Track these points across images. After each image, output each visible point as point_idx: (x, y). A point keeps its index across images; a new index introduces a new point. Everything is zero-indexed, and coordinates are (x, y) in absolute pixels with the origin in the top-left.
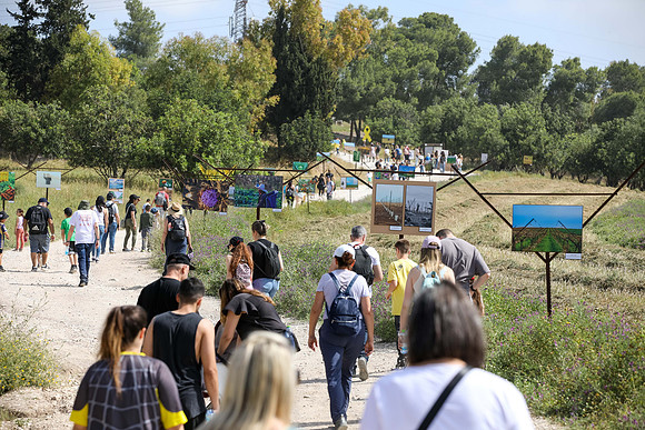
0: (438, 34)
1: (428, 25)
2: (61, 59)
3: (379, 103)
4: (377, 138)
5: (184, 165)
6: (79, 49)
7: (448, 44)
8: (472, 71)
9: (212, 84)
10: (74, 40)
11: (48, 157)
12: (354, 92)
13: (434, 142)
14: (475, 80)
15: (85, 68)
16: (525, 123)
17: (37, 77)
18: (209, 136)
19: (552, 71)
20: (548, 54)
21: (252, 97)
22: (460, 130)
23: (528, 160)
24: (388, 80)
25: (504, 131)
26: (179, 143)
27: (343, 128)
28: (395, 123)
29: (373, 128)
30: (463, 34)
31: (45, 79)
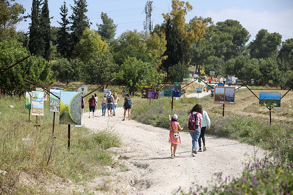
0: (233, 29)
1: (229, 25)
2: (79, 41)
3: (208, 58)
4: (207, 73)
5: (131, 84)
6: (86, 37)
7: (237, 33)
8: (247, 44)
9: (140, 51)
10: (84, 33)
11: (75, 81)
12: (197, 53)
13: (231, 74)
14: (249, 48)
15: (89, 45)
16: (270, 66)
17: (69, 48)
18: (141, 72)
19: (281, 44)
20: (280, 37)
21: (157, 56)
22: (242, 69)
23: (271, 82)
24: (212, 48)
25: (261, 70)
26: (129, 75)
27: (192, 68)
28: (215, 67)
29: (206, 68)
30: (244, 29)
31: (72, 49)
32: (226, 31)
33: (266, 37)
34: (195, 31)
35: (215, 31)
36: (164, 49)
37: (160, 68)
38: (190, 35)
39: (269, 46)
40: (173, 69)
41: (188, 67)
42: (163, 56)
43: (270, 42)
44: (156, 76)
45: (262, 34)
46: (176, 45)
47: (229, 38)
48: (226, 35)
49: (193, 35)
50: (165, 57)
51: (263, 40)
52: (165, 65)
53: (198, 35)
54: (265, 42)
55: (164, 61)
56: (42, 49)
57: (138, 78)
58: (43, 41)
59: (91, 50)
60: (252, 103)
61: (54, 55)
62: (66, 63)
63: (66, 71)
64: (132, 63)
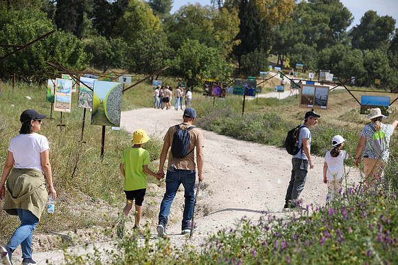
0: (331, 8)
1: (325, 3)
2: (123, 14)
3: (295, 46)
4: (293, 65)
5: (190, 75)
6: (133, 9)
7: (335, 13)
8: (348, 29)
9: (204, 32)
10: (130, 5)
11: (114, 67)
12: (280, 39)
13: (325, 69)
14: (350, 34)
15: (136, 20)
16: (377, 60)
17: (109, 24)
18: (204, 60)
19: (394, 32)
20: (393, 22)
21: (226, 40)
22: (340, 63)
23: (378, 81)
24: (301, 33)
25: (365, 65)
26: (188, 63)
27: (273, 59)
28: (303, 58)
29: (291, 60)
30: (345, 8)
31: (113, 24)
32: (320, 11)
33: (375, 21)
34: (280, 9)
35: (307, 10)
36: (237, 31)
37: (230, 55)
38: (272, 14)
39: (377, 33)
40: (247, 59)
41: (267, 56)
42: (235, 40)
43: (379, 28)
44: (224, 67)
45: (369, 17)
46: (252, 27)
47: (325, 21)
48: (322, 16)
49: (276, 14)
50: (238, 42)
51: (370, 25)
52: (237, 53)
53: (284, 14)
54: (373, 29)
55: (235, 47)
56: (72, 23)
57: (199, 68)
58: (74, 12)
59: (138, 28)
60: (351, 109)
61: (89, 31)
62: (104, 43)
63: (104, 54)
64: (193, 48)
